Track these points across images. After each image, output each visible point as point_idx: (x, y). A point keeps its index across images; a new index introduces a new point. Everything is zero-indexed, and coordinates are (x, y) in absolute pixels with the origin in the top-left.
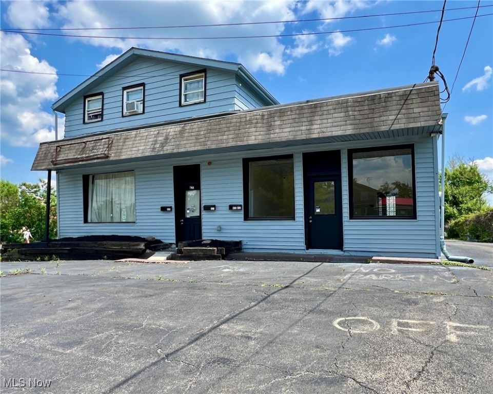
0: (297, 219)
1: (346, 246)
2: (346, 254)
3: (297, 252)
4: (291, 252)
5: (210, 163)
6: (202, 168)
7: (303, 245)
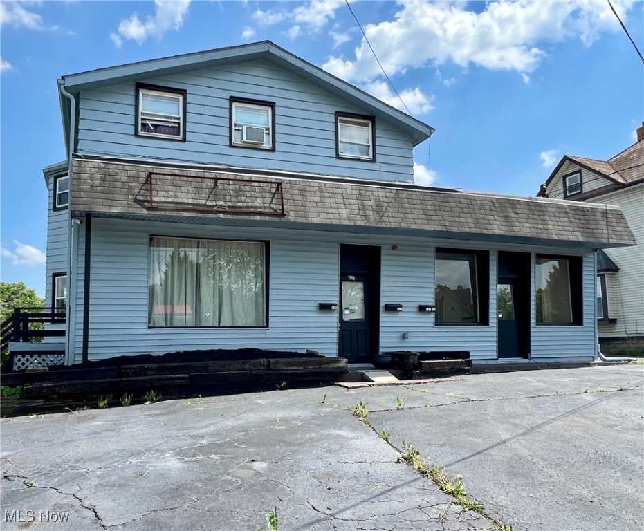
0: (491, 325)
1: (533, 354)
2: (532, 361)
3: (489, 362)
4: (484, 362)
5: (394, 247)
6: (383, 252)
7: (494, 354)
